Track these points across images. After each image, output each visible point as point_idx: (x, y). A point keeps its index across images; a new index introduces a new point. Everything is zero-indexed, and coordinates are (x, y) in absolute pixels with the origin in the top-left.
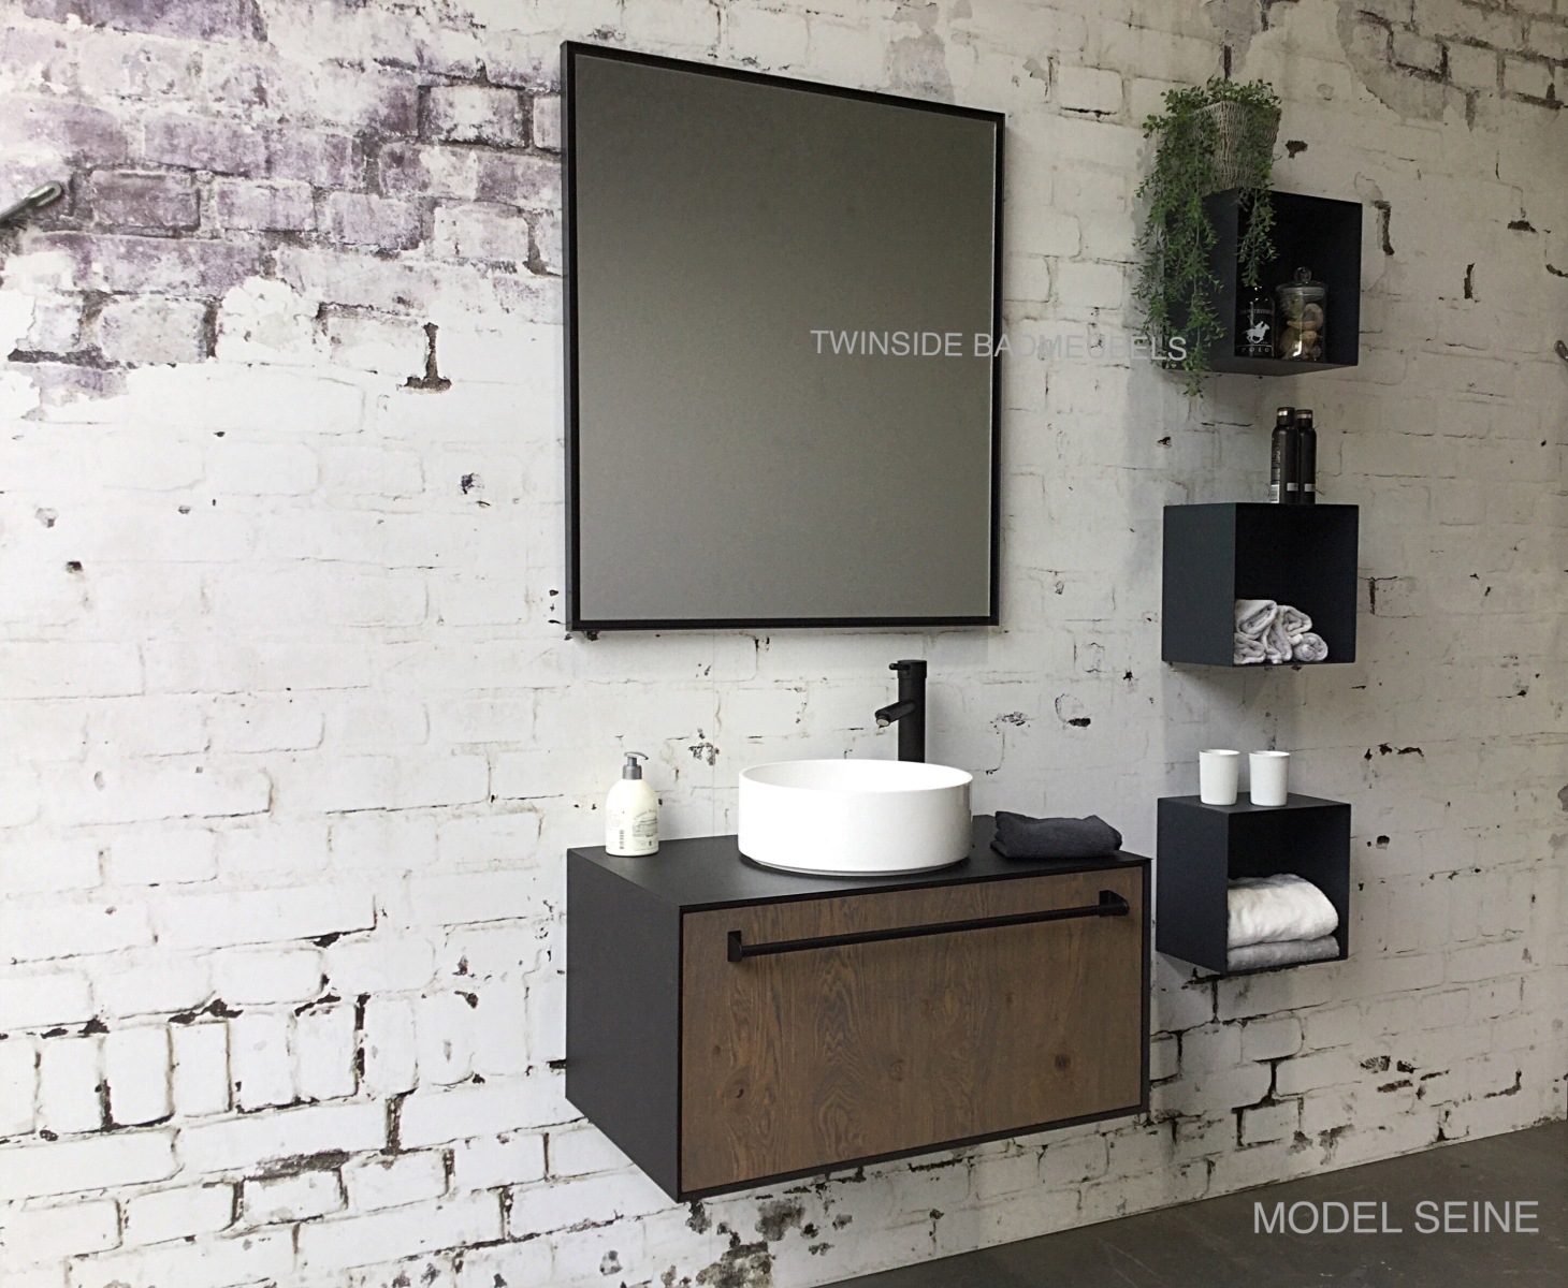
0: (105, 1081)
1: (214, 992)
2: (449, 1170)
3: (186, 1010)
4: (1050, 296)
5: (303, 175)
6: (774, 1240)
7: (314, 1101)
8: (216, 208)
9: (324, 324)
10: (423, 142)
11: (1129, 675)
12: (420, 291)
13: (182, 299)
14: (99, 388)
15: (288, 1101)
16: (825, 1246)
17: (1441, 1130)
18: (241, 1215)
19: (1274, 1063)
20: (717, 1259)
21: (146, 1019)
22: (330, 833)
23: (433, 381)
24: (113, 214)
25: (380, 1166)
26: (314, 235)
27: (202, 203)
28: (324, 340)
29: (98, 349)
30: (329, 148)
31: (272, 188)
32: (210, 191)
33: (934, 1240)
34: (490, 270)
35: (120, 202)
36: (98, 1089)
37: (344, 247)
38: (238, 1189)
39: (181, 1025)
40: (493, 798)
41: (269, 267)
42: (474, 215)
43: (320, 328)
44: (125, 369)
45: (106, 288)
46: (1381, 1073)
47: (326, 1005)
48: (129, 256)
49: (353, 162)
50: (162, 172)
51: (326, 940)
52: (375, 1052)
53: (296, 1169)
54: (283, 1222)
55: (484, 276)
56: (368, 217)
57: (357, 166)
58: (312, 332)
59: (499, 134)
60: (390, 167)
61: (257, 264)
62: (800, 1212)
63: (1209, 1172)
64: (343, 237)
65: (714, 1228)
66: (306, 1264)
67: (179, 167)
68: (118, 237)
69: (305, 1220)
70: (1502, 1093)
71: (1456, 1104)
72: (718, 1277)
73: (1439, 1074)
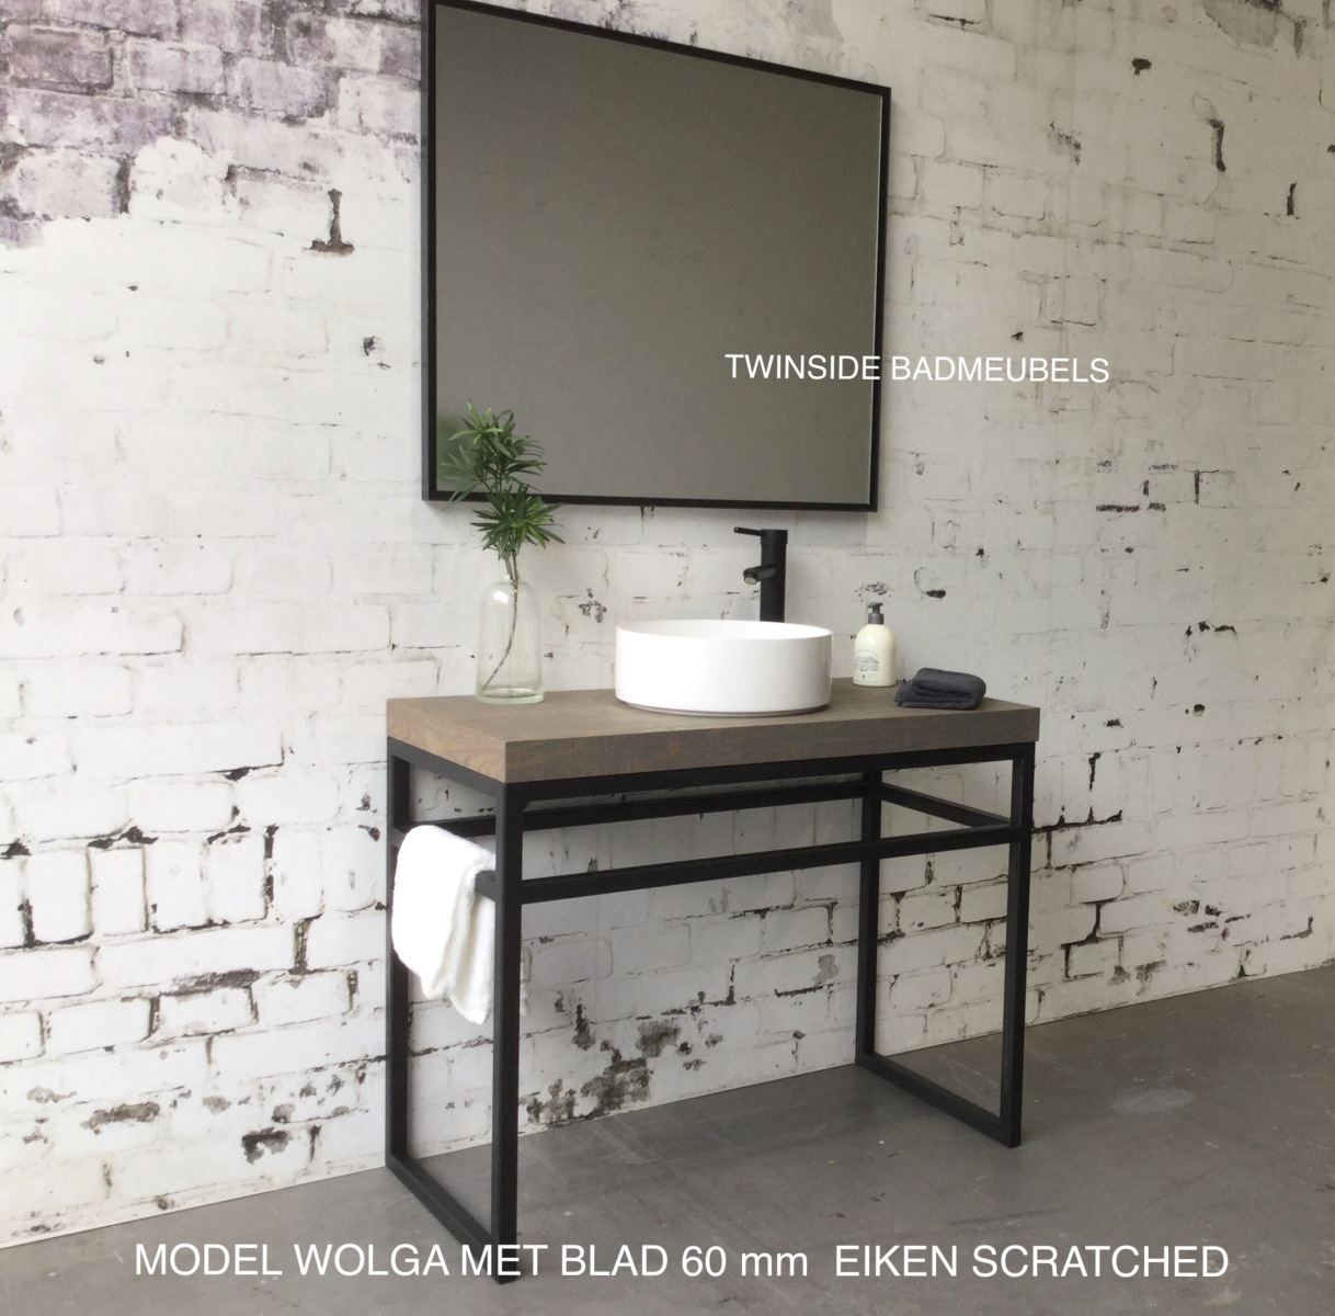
0: (28, 901)
1: (131, 820)
2: (353, 989)
3: (103, 836)
4: (916, 193)
5: (214, 40)
6: (651, 1056)
7: (225, 924)
8: (128, 69)
9: (233, 186)
10: (329, 14)
11: (981, 552)
12: (326, 158)
13: (96, 155)
14: (16, 239)
15: (202, 922)
16: (698, 1063)
17: (1242, 967)
18: (157, 1028)
19: (1099, 905)
20: (600, 1072)
21: (66, 843)
22: (239, 673)
23: (336, 245)
24: (28, 68)
25: (288, 985)
26: (224, 98)
27: (115, 62)
28: (233, 202)
29: (14, 200)
30: (240, 16)
31: (183, 51)
32: (123, 50)
33: (796, 1057)
34: (392, 141)
35: (35, 57)
36: (21, 908)
37: (253, 112)
38: (155, 1004)
39: (100, 850)
40: (394, 646)
41: (180, 128)
42: (377, 86)
43: (229, 189)
44: (41, 221)
45: (21, 141)
46: (1191, 916)
47: (236, 834)
48: (44, 110)
49: (262, 30)
50: (76, 30)
51: (237, 774)
52: (283, 879)
53: (209, 986)
54: (197, 1035)
55: (386, 146)
56: (276, 84)
57: (265, 33)
58: (221, 193)
59: (401, 10)
60: (297, 36)
61: (169, 125)
62: (676, 1031)
63: (1040, 1000)
64: (251, 102)
65: (598, 1045)
66: (219, 1074)
67: (92, 26)
68: (33, 91)
69: (218, 1033)
70: (1295, 936)
71: (1256, 944)
72: (601, 1089)
73: (1241, 917)
